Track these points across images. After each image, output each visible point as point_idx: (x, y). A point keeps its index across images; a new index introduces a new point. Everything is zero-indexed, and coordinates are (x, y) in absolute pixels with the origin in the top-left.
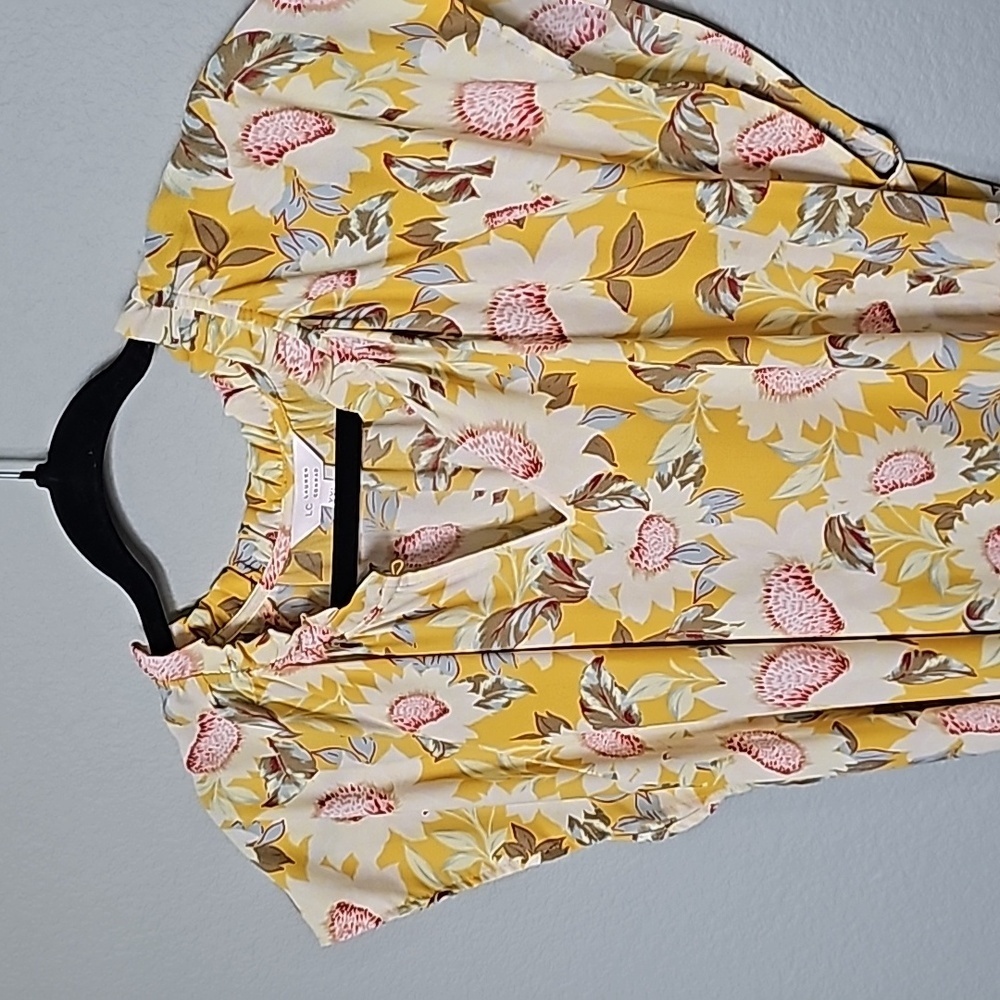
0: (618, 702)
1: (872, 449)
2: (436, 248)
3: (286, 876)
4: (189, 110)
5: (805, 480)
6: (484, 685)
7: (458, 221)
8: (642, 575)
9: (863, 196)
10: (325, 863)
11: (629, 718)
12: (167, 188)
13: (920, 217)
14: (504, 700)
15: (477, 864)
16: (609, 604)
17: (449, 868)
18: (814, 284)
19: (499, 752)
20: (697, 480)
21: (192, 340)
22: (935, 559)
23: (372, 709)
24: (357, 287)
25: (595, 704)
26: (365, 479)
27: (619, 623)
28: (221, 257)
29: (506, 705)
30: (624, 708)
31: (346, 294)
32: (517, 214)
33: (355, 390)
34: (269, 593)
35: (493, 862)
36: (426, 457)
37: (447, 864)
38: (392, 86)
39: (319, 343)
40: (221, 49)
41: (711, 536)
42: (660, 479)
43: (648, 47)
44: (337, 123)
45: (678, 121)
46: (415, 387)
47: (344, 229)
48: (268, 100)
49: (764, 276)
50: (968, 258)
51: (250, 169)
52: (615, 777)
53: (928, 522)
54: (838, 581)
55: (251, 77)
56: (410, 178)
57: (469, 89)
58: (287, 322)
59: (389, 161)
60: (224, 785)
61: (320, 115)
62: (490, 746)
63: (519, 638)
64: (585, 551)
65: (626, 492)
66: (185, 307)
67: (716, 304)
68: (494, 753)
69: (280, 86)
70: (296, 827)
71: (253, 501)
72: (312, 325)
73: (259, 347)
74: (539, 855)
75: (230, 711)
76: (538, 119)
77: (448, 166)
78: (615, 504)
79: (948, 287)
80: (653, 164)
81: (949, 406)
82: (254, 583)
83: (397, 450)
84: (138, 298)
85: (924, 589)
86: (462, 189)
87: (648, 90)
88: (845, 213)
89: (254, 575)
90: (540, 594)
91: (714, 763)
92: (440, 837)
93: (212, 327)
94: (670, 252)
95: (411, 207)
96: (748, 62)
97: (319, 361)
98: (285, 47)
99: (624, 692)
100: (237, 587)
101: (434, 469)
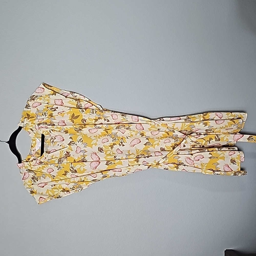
0: (74, 169)
1: (102, 138)
2: (52, 116)
3: (34, 194)
4: (27, 103)
5: (94, 142)
6: (58, 167)
7: (55, 113)
8: (77, 154)
9: (96, 110)
10: (39, 193)
11: (76, 171)
12: (24, 111)
13: (102, 112)
14: (60, 169)
15: (58, 193)
16: (73, 157)
17: (55, 194)
18: (94, 121)
19: (61, 178)
20: (82, 141)
21: (26, 126)
22: (111, 152)
23: (45, 171)
24: (44, 120)
25: (71, 169)
26: (45, 143)
27: (74, 159)
28: (29, 117)
29: (61, 170)
30: (75, 170)
31: (43, 121)
32: (61, 113)
33: (43, 132)
34: (33, 157)
35: (60, 193)
36: (52, 141)
37: (54, 193)
38: (48, 100)
39: (40, 126)
40: (31, 97)
41: (85, 149)
42: (78, 141)
43: (74, 96)
44: (42, 104)
45: (78, 104)
46: (50, 131)
47: (43, 114)
48: (35, 102)
49: (88, 119)
50: (108, 116)
51: (33, 108)
52: (74, 179)
53: (110, 148)
54: (99, 154)
55: (33, 99)
56: (50, 109)
57: (56, 100)
58: (36, 124)
59: (47, 107)
60: (27, 182)
61: (40, 103)
62: (59, 176)
63: (63, 161)
64: (70, 151)
65: (74, 143)
66: (25, 123)
67: (83, 123)
68: (60, 178)
69: (36, 100)
70: (35, 188)
71: (32, 146)
72: (39, 125)
73: (33, 127)
74: (66, 192)
75: (28, 171)
76: (63, 104)
77: (53, 108)
78: (73, 145)
79: (108, 121)
80: (76, 108)
81: (111, 135)
82: (31, 156)
83: (49, 140)
84: (20, 122)
85: (110, 155)
86: (55, 110)
87: (74, 101)
88: (95, 112)
89: (32, 155)
90: (65, 156)
91: (86, 177)
92: (53, 190)
93: (28, 125)
94: (77, 117)
95: (50, 112)
96: (85, 98)
97: (39, 128)
98: (37, 96)
99: (75, 167)
100: (29, 157)
101: (53, 142)
